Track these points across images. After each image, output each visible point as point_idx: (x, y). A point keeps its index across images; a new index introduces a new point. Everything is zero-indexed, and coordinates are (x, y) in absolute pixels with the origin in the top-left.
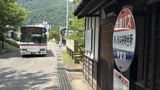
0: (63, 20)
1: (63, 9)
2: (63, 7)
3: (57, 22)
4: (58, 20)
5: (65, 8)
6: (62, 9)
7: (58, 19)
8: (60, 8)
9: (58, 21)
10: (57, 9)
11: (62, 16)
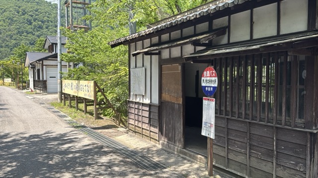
0: (21, 36)
1: (18, 13)
2: (19, 7)
3: (5, 40)
4: (7, 37)
5: (24, 11)
6: (16, 13)
7: (8, 33)
8: (11, 9)
9: (7, 39)
10: (5, 11)
11: (18, 28)
